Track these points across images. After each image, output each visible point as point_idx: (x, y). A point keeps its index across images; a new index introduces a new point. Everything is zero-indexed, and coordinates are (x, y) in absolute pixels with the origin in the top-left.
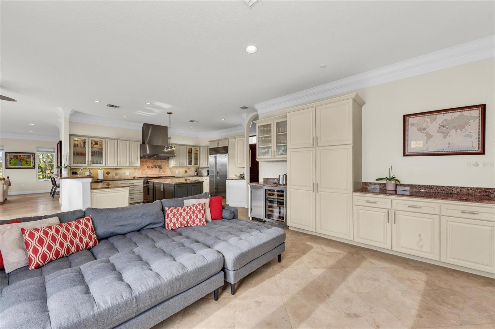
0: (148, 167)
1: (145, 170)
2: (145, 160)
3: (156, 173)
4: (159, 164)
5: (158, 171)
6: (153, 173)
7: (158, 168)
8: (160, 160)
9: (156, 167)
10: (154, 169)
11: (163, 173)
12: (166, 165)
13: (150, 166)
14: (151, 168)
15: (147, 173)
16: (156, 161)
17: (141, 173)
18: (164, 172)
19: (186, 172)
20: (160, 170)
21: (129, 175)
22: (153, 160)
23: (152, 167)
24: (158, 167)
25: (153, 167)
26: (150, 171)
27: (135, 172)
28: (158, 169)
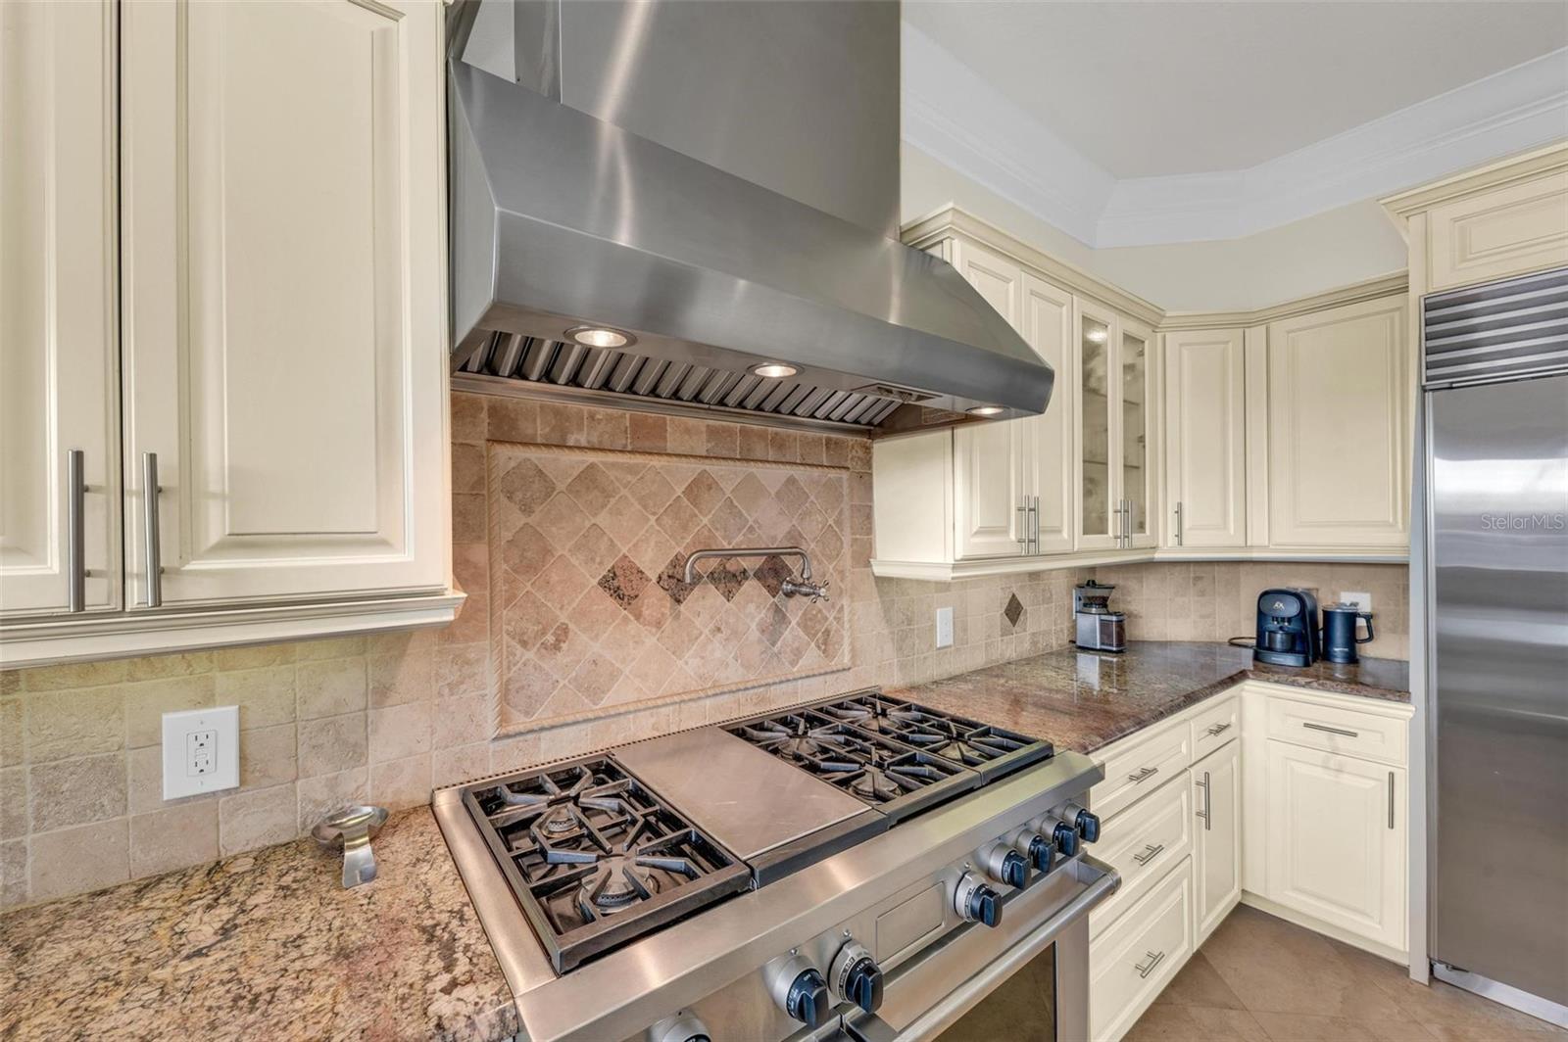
0: (619, 586)
1: (563, 633)
2: (568, 463)
3: (733, 674)
4: (771, 526)
5: (754, 633)
6: (688, 668)
7: (751, 586)
8: (784, 472)
9: (729, 580)
10: (706, 601)
11: (812, 658)
12: (847, 539)
13: (652, 561)
14: (654, 599)
15: (595, 692)
16: (728, 488)
17: (505, 694)
18: (826, 643)
19: (1014, 611)
20: (777, 610)
21: (226, 776)
22: (690, 469)
23: (677, 586)
24: (759, 575)
25: (697, 579)
26: (650, 641)
27: (381, 694)
28: (753, 602)
